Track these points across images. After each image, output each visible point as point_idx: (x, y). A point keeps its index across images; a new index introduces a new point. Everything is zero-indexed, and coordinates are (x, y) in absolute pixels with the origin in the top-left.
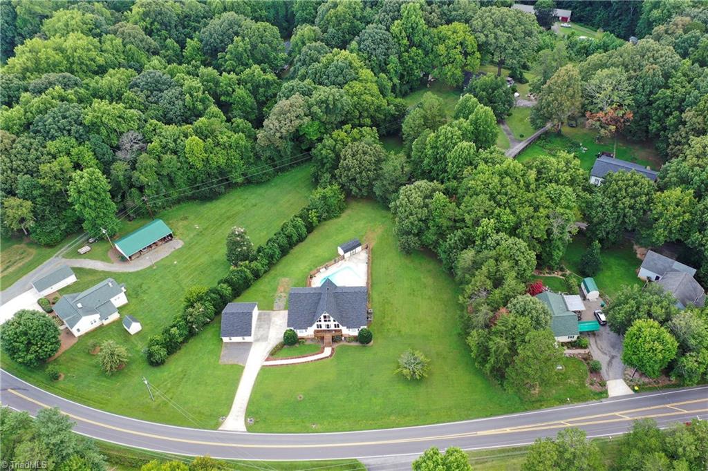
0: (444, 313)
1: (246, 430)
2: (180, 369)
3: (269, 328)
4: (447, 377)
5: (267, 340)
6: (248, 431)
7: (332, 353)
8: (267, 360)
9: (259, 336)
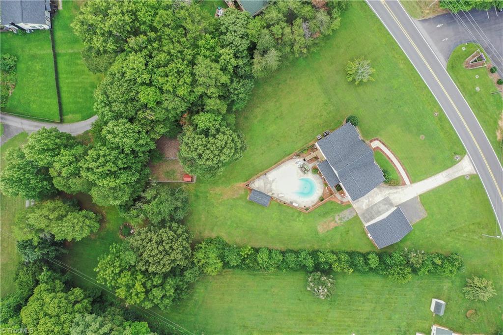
0: (288, 81)
1: (466, 155)
2: (448, 239)
3: (375, 204)
4: (348, 47)
5: (388, 197)
6: (466, 153)
7: (375, 140)
8: (404, 184)
9: (387, 206)
